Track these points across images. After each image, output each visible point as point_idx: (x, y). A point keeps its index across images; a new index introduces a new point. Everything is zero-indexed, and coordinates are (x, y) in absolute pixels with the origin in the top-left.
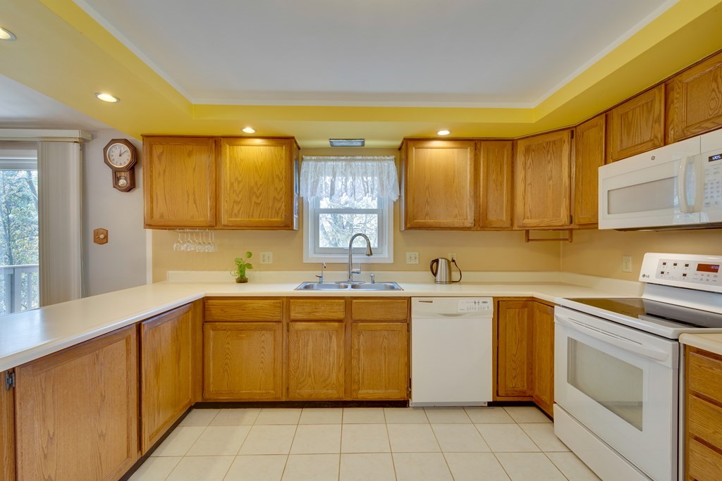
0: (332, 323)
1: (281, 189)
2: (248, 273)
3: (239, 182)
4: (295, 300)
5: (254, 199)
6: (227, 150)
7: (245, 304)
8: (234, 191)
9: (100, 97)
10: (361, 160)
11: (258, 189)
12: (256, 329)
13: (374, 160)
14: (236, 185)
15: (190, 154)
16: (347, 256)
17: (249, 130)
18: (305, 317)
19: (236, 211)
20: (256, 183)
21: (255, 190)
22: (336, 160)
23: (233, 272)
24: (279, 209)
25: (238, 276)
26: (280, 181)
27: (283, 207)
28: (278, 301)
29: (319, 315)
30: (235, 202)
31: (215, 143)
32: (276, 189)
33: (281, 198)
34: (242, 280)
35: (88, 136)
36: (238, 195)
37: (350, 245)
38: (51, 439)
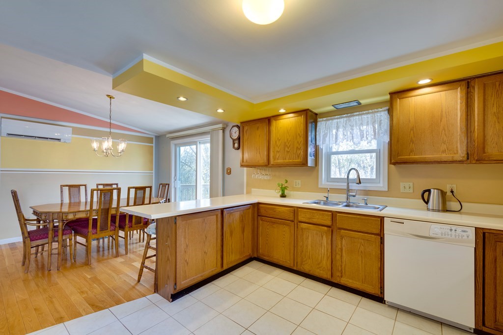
0: (323, 227)
1: (301, 142)
2: (286, 192)
3: (279, 140)
4: (302, 210)
5: (286, 149)
6: (274, 123)
7: (276, 208)
8: (277, 145)
9: (218, 111)
10: (358, 115)
11: (289, 143)
12: (280, 224)
13: (368, 113)
14: (278, 142)
15: (258, 129)
16: (346, 184)
17: (282, 111)
18: (307, 221)
19: (277, 157)
20: (287, 140)
21: (287, 144)
22: (339, 118)
23: (277, 191)
24: (300, 154)
25: (280, 193)
26: (300, 137)
27: (302, 153)
28: (292, 209)
29: (315, 221)
30: (277, 151)
31: (268, 120)
32: (298, 142)
33: (301, 148)
34: (283, 196)
35: (225, 126)
36: (278, 148)
37: (348, 177)
38: (187, 246)
